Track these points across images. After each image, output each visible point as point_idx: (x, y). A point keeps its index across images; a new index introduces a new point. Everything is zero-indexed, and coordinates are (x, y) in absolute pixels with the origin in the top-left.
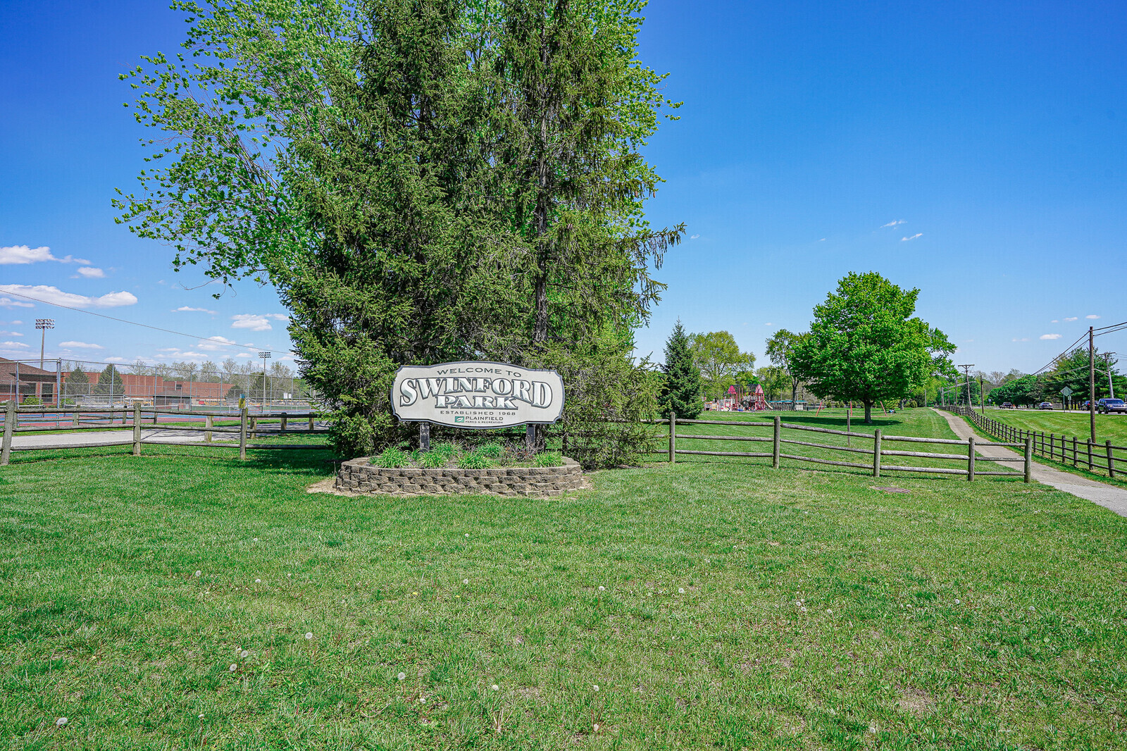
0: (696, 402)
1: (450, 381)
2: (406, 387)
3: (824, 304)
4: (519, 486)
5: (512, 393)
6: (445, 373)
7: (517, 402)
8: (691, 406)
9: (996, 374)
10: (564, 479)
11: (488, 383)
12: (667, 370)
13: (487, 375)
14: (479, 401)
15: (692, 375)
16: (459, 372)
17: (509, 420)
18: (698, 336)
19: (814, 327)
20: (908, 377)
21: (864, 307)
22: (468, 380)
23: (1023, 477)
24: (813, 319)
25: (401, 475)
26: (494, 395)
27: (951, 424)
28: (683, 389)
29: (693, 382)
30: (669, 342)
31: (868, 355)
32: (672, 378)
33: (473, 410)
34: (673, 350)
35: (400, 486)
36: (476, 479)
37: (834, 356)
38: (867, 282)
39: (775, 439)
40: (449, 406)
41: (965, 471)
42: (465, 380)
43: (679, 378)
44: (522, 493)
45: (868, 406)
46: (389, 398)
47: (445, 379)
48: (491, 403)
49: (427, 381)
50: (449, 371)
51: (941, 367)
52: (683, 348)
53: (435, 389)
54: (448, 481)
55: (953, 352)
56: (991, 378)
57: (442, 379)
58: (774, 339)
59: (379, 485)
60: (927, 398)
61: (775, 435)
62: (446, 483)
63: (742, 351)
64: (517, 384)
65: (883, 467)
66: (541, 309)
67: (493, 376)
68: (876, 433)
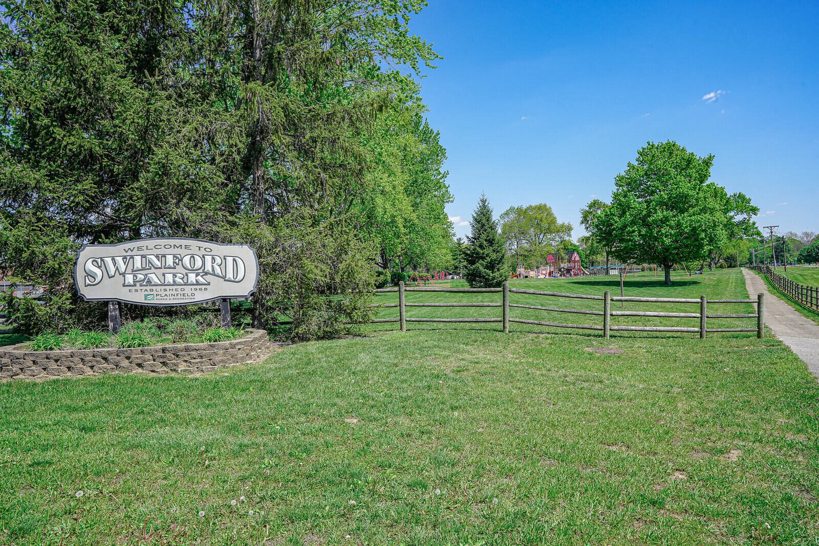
0: (501, 271)
1: (138, 259)
2: (90, 266)
3: (624, 174)
4: (172, 363)
5: (203, 268)
6: (132, 251)
7: (209, 278)
8: (497, 274)
9: (807, 234)
10: (224, 354)
11: (178, 259)
12: (473, 242)
13: (176, 251)
14: (169, 278)
15: (497, 245)
16: (147, 249)
17: (201, 296)
18: (517, 209)
19: (616, 196)
20: (702, 239)
21: (660, 175)
22: (157, 257)
23: (756, 333)
24: (615, 189)
25: (47, 358)
26: (184, 271)
27: (748, 282)
28: (489, 259)
29: (498, 252)
30: (475, 215)
31: (665, 220)
32: (478, 249)
33: (163, 288)
34: (479, 222)
35: (45, 369)
36: (128, 358)
37: (633, 223)
38: (664, 151)
39: (504, 304)
40: (138, 284)
41: (697, 329)
42: (153, 258)
43: (484, 249)
44: (175, 370)
45: (667, 268)
46: (74, 280)
47: (132, 257)
48: (182, 279)
49: (113, 259)
50: (136, 248)
51: (745, 229)
52: (488, 220)
53: (122, 267)
54: (97, 361)
55: (755, 214)
56: (802, 238)
57: (128, 257)
58: (587, 209)
59: (21, 369)
60: (739, 259)
61: (504, 300)
62: (94, 363)
63: (560, 221)
64: (208, 259)
65: (613, 327)
66: (258, 184)
67: (183, 252)
68: (605, 294)
